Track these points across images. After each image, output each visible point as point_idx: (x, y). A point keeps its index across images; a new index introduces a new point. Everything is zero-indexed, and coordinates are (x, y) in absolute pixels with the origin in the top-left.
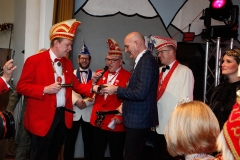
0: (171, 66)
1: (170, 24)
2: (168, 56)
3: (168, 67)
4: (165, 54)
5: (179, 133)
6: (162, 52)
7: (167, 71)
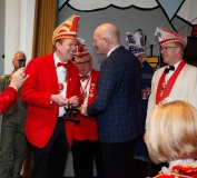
0: (176, 66)
1: (175, 15)
2: (173, 54)
3: (172, 68)
4: (170, 52)
5: (160, 137)
6: (166, 48)
7: (171, 73)
